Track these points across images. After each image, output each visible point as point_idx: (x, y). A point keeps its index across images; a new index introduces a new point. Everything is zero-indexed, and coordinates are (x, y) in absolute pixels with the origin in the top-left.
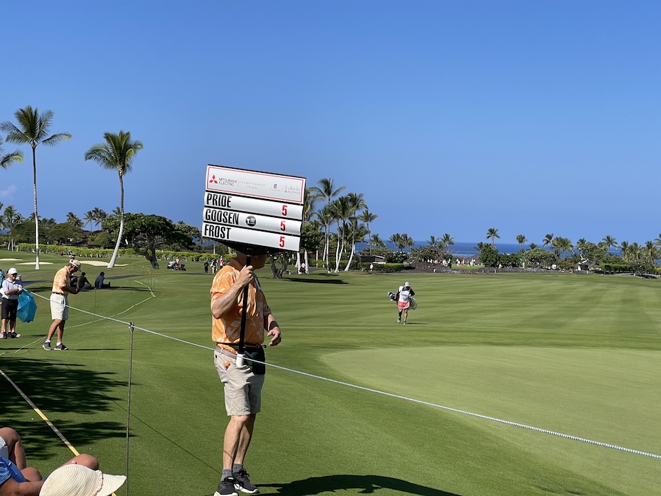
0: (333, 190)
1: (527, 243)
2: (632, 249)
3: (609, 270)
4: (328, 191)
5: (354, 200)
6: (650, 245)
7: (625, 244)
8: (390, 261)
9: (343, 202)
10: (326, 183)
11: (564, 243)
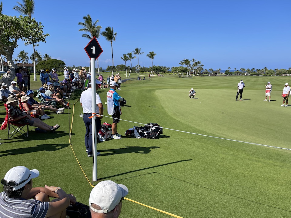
0: (195, 61)
1: (236, 70)
2: (258, 70)
3: (252, 75)
4: (194, 61)
5: (199, 63)
6: (262, 70)
7: (257, 69)
8: (206, 74)
9: (196, 63)
10: (193, 59)
11: (244, 69)
